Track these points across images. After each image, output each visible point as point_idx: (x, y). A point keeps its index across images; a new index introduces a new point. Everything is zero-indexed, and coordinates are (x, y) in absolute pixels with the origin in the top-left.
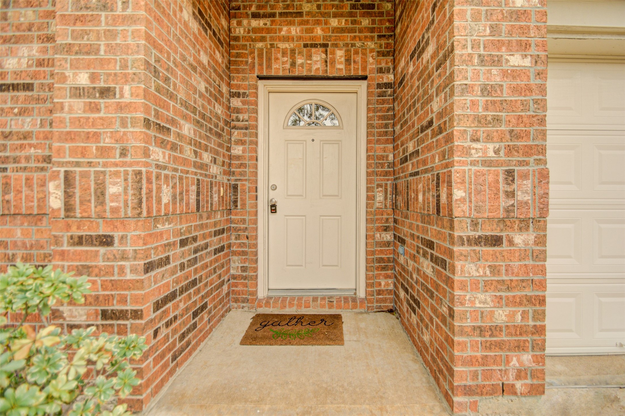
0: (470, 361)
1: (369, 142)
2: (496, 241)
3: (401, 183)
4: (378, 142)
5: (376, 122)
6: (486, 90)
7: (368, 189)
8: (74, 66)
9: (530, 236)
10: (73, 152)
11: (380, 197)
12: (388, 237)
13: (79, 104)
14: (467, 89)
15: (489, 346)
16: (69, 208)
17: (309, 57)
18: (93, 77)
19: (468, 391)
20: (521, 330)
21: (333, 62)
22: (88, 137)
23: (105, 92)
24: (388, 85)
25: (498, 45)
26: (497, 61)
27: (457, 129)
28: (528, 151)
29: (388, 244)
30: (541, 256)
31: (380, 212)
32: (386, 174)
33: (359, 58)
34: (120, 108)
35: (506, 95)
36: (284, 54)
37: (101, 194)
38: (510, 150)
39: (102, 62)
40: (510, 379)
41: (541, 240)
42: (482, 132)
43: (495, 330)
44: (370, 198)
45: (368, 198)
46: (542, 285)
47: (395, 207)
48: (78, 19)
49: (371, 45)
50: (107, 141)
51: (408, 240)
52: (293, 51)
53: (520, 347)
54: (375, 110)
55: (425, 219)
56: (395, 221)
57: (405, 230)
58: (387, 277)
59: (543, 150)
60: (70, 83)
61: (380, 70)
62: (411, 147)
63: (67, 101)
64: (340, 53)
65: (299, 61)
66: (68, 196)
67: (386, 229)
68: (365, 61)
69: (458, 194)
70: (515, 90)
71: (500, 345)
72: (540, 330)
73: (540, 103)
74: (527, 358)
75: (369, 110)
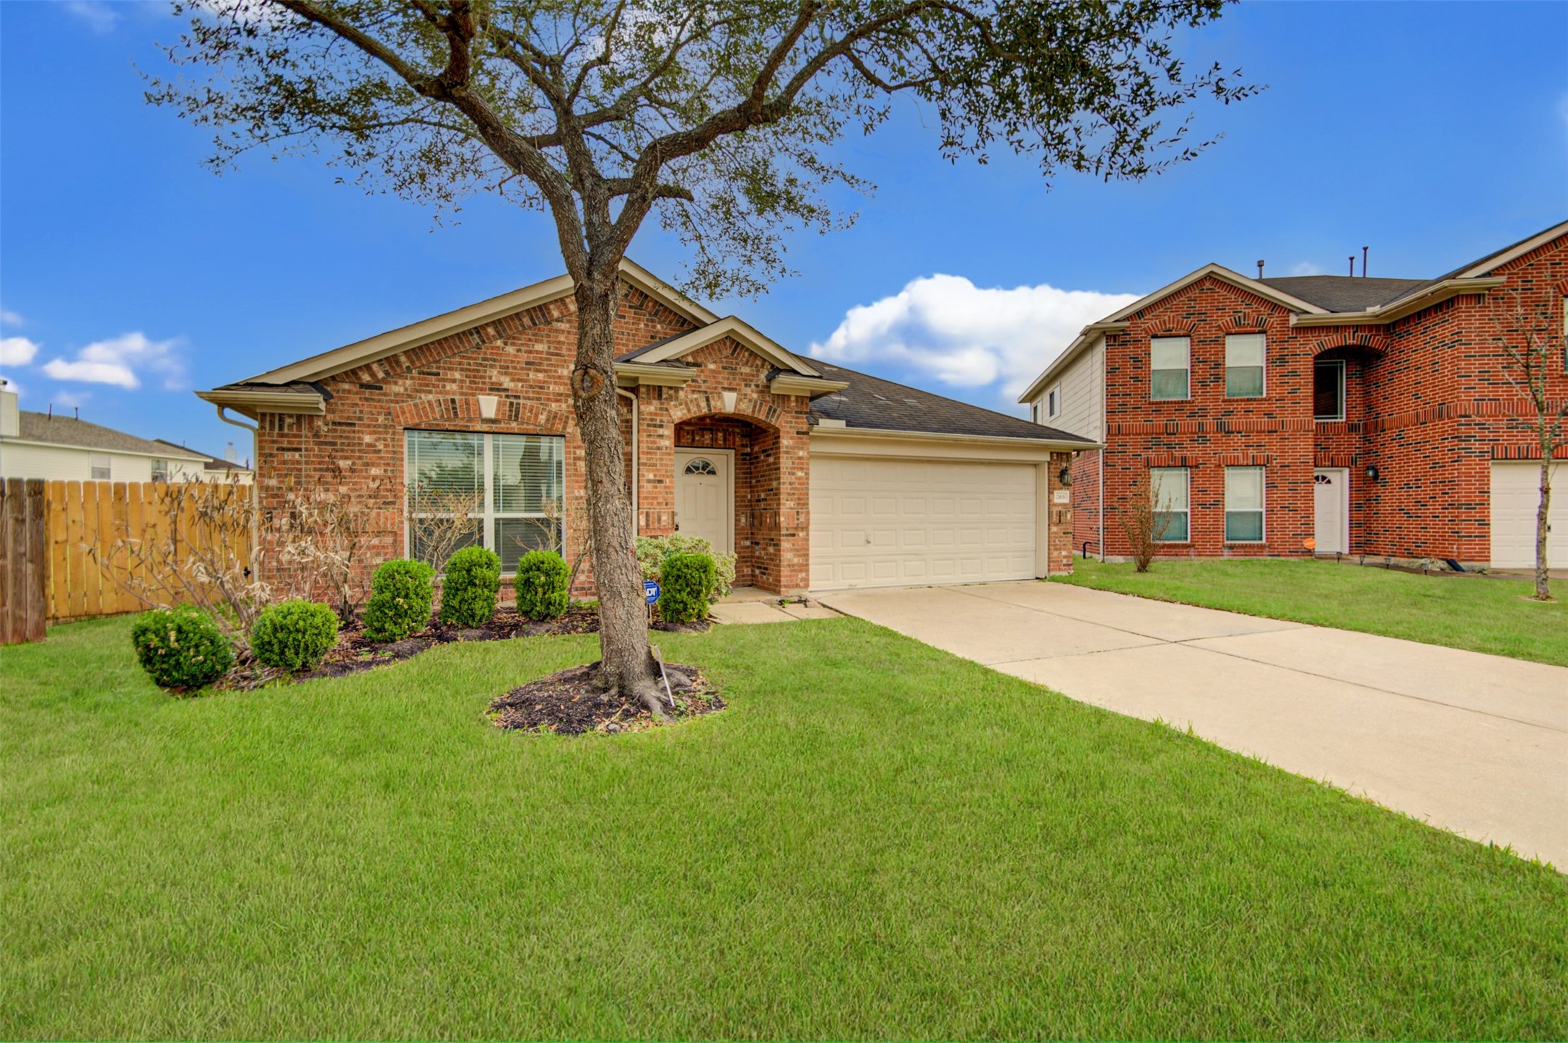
0: (786, 576)
1: (736, 487)
2: (794, 535)
3: (757, 513)
4: (742, 487)
5: (741, 476)
6: (790, 484)
7: (736, 515)
8: (648, 471)
9: (805, 533)
10: (648, 504)
11: (743, 520)
12: (748, 543)
13: (650, 485)
14: (784, 483)
15: (792, 571)
16: (647, 525)
17: (703, 436)
18: (655, 476)
19: (785, 586)
20: (802, 565)
21: (716, 440)
22: (653, 498)
23: (660, 481)
24: (747, 454)
25: (794, 468)
26: (794, 474)
27: (782, 497)
28: (803, 504)
29: (748, 547)
30: (807, 540)
31: (743, 528)
32: (747, 506)
33: (731, 438)
34: (666, 487)
35: (797, 486)
36: (688, 434)
37: (659, 520)
38: (798, 504)
39: (658, 470)
40: (799, 582)
41: (808, 535)
42: (789, 497)
43: (793, 565)
44: (737, 521)
45: (736, 520)
46: (808, 550)
47: (752, 525)
48: (648, 453)
49: (737, 430)
50: (661, 500)
51: (761, 542)
52: (693, 432)
53: (801, 571)
54: (740, 469)
55: (770, 529)
56: (752, 534)
57: (759, 537)
58: (747, 567)
59: (808, 504)
60: (646, 478)
61: (743, 446)
62: (763, 496)
63: (645, 484)
64: (720, 435)
65: (697, 438)
66: (647, 521)
67: (747, 539)
68: (734, 440)
69: (782, 519)
70: (800, 484)
71: (795, 570)
72: (807, 565)
73: (807, 489)
74: (804, 574)
75: (736, 469)
